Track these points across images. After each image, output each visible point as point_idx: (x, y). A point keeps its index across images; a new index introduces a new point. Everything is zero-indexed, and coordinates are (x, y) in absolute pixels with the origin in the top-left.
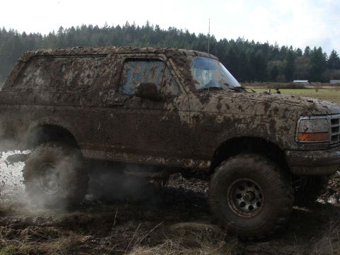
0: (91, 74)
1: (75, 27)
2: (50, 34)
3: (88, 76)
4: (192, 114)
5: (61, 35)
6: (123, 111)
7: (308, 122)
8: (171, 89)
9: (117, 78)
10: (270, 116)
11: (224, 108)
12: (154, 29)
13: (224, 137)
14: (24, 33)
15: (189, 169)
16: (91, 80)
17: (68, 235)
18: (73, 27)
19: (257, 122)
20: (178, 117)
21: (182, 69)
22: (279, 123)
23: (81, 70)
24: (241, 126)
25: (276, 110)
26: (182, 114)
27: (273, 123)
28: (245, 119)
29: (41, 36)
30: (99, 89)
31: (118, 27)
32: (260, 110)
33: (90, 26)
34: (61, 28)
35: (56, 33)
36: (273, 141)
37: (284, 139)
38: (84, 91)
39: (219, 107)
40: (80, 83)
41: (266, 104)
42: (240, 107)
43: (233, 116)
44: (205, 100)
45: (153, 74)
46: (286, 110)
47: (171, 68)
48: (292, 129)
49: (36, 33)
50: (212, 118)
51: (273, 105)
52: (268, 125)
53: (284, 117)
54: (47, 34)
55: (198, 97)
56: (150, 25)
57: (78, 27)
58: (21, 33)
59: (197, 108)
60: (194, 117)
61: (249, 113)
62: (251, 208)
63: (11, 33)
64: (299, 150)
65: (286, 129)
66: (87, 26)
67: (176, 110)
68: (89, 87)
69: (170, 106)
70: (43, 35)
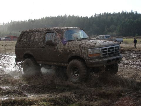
0: (38, 37)
1: (101, 14)
2: (91, 17)
3: (37, 38)
4: (62, 49)
5: (96, 17)
6: (45, 49)
7: (91, 51)
8: (57, 41)
9: (43, 38)
10: (81, 49)
11: (69, 47)
12: (135, 13)
13: (69, 56)
14: (81, 17)
15: (63, 66)
16: (38, 39)
17: (101, 100)
18: (100, 14)
19: (78, 51)
20: (58, 51)
21: (60, 35)
22: (83, 51)
23: (35, 37)
24: (74, 52)
25: (82, 47)
26: (59, 49)
27: (82, 51)
28: (74, 50)
29: (88, 18)
30: (39, 42)
31: (119, 13)
32: (78, 47)
33: (107, 13)
34: (96, 14)
35: (94, 16)
36: (82, 57)
37: (85, 56)
38: (36, 43)
39: (68, 47)
40: (35, 41)
41: (80, 45)
42: (73, 47)
43: (72, 50)
44: (64, 45)
45: (53, 37)
46: (85, 47)
47: (57, 35)
48: (87, 53)
49: (86, 17)
50: (66, 50)
51: (82, 46)
52: (80, 52)
53: (84, 49)
54: (90, 17)
55: (63, 44)
56: (133, 12)
57: (102, 13)
58: (80, 17)
59: (63, 48)
60: (62, 50)
61: (76, 48)
62: (77, 75)
63: (76, 17)
64: (89, 59)
65: (85, 53)
66: (106, 13)
67: (58, 48)
68: (37, 42)
69: (56, 47)
70: (88, 17)
